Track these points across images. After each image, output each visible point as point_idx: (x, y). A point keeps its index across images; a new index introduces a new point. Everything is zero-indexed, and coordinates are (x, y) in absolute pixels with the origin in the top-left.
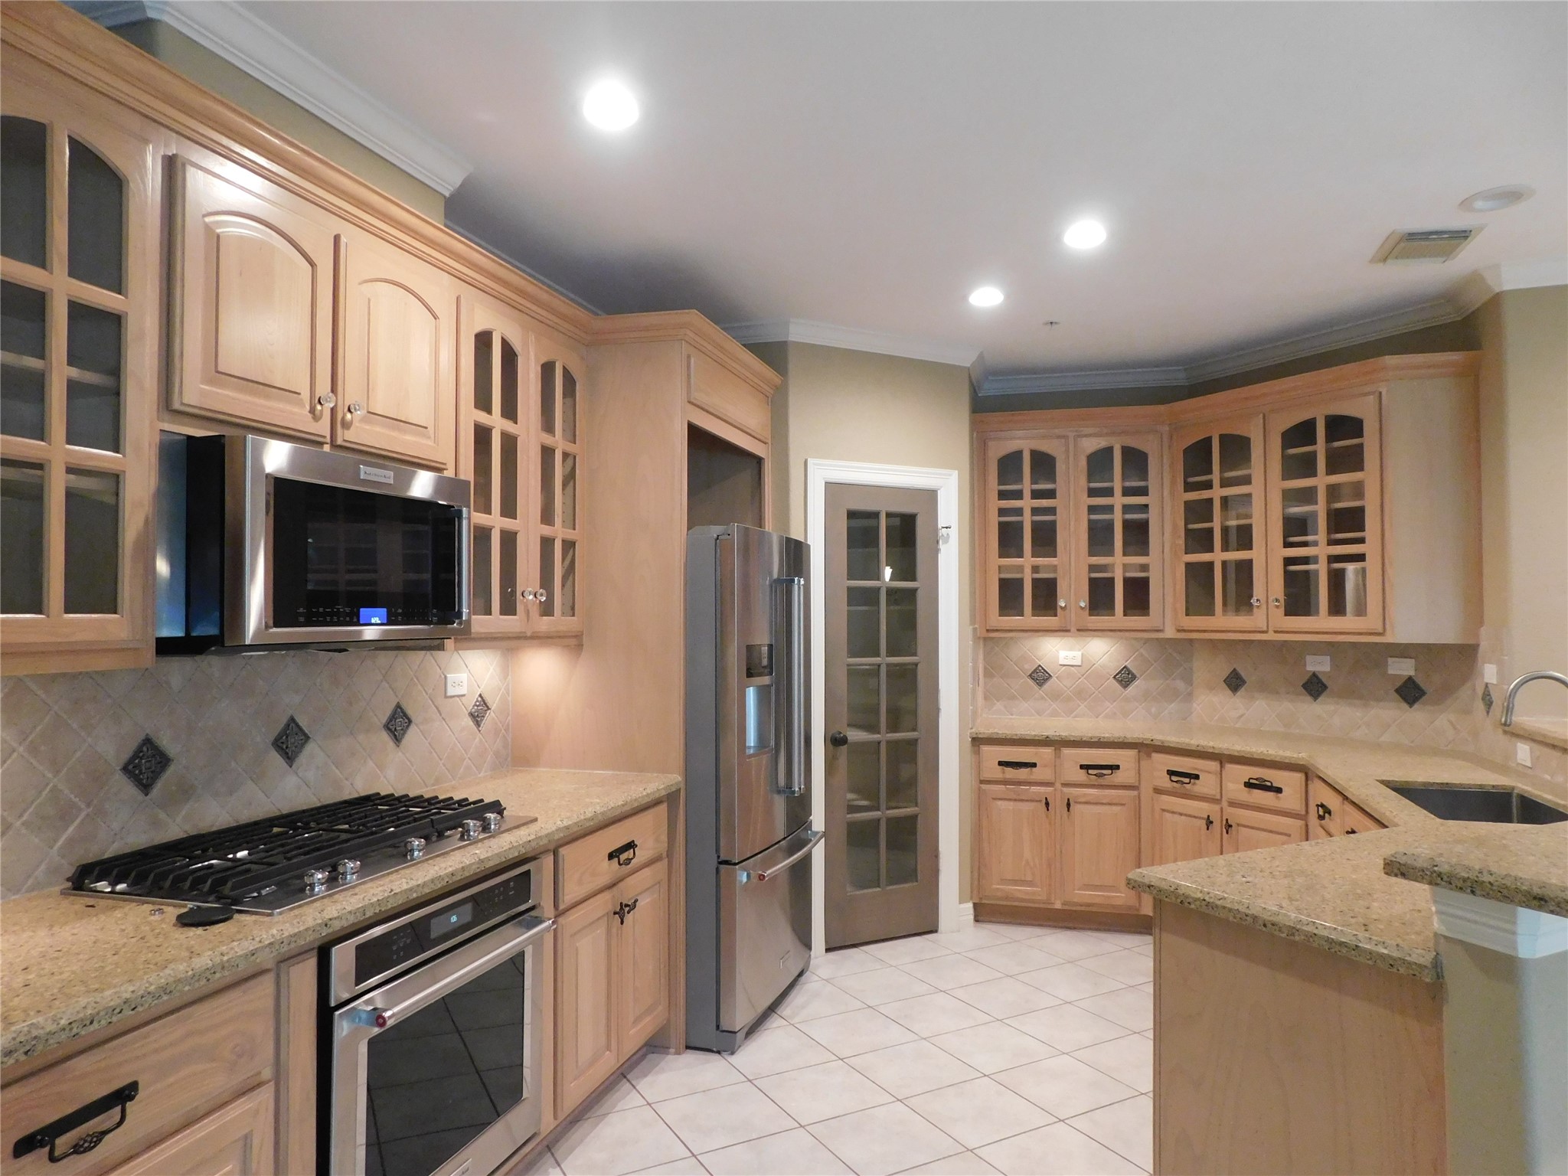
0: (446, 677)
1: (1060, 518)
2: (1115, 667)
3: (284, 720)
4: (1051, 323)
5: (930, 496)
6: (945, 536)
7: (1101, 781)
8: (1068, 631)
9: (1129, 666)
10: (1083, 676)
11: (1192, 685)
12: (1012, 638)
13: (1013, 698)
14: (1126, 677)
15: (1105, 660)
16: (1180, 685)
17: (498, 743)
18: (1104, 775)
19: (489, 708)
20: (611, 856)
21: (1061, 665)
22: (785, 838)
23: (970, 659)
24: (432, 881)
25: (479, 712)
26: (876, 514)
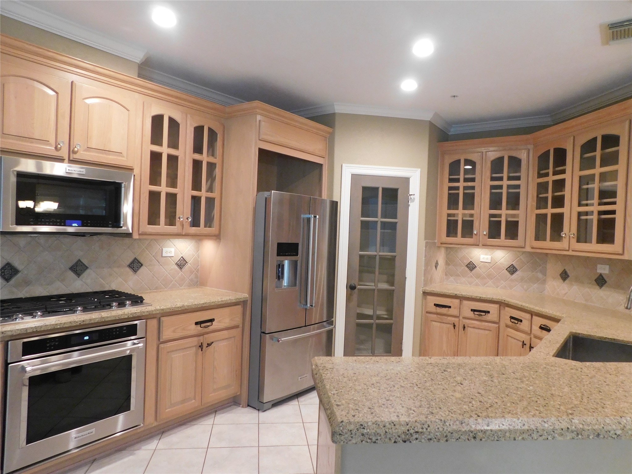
0: (162, 249)
1: (477, 192)
2: (507, 265)
3: (75, 261)
4: (454, 96)
5: (406, 181)
6: (413, 199)
7: (480, 318)
8: (478, 245)
9: (514, 264)
10: (491, 267)
11: (545, 276)
12: (459, 248)
13: (458, 275)
14: (512, 270)
15: (502, 260)
16: (540, 275)
17: (193, 276)
18: (482, 315)
19: (187, 262)
20: (197, 323)
21: (481, 262)
22: (305, 326)
23: (424, 256)
24: (70, 322)
25: (182, 264)
26: (377, 189)
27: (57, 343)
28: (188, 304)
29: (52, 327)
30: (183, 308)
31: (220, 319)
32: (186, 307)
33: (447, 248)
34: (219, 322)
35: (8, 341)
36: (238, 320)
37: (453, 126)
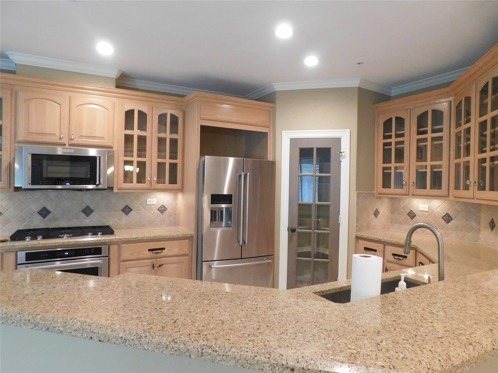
0: (147, 199)
1: (406, 146)
2: (443, 213)
3: (85, 206)
4: (360, 63)
5: (338, 140)
6: (344, 155)
7: (400, 262)
8: (408, 195)
9: (449, 213)
10: (429, 216)
11: (480, 225)
12: (401, 198)
13: (401, 223)
14: (448, 218)
15: (438, 209)
16: (474, 224)
17: (171, 218)
18: (400, 259)
19: (166, 209)
20: (149, 250)
21: (420, 211)
22: (241, 258)
23: (356, 205)
24: (55, 243)
25: (162, 209)
26: (312, 149)
27: (47, 255)
28: (141, 236)
29: (43, 245)
30: (137, 239)
31: (170, 248)
32: (139, 238)
33: (392, 198)
34: (169, 250)
35: (17, 252)
36: (186, 250)
37: (393, 88)
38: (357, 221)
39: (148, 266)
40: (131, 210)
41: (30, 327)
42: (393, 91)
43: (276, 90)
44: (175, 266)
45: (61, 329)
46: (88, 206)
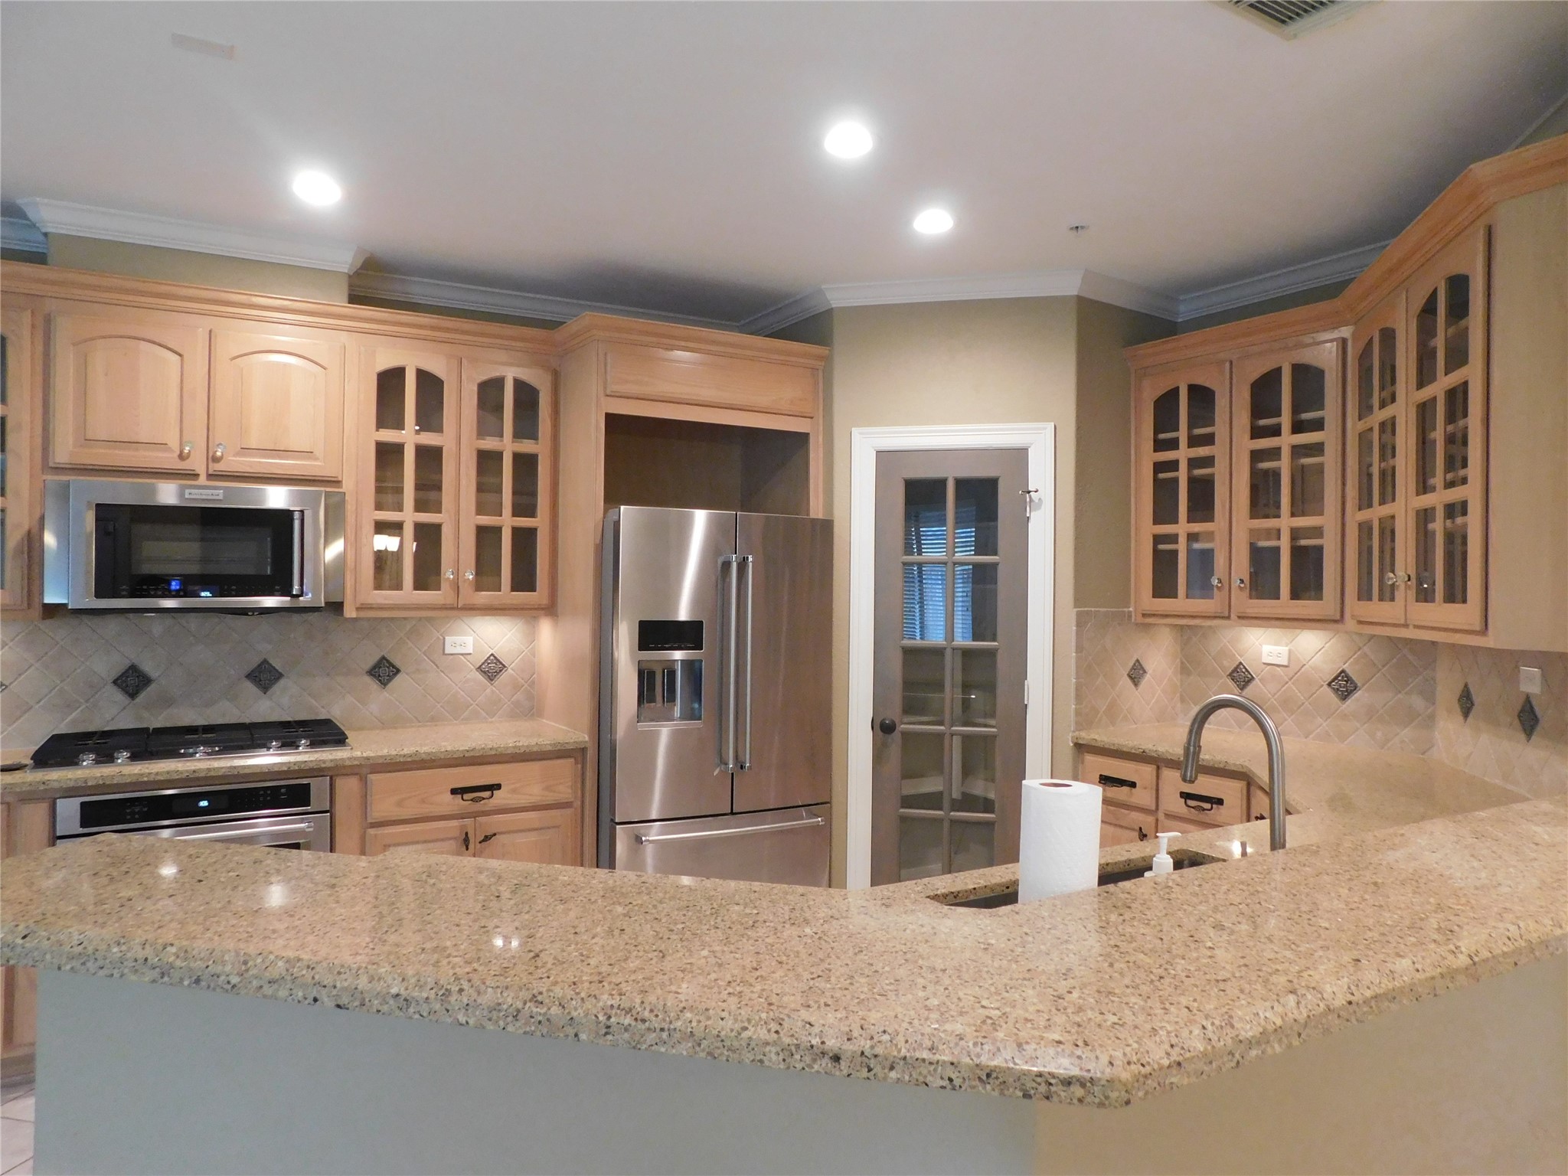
0: (444, 639)
1: (1219, 471)
2: (1330, 671)
3: (257, 662)
5: (1019, 455)
6: (1037, 501)
7: (1201, 817)
8: (1228, 618)
9: (1348, 671)
10: (1290, 679)
11: (1434, 704)
12: (1210, 627)
14: (1344, 686)
15: (1317, 660)
16: (1418, 702)
17: (519, 696)
18: (1204, 810)
19: (505, 666)
20: (454, 791)
21: (1264, 664)
22: (732, 813)
23: (1074, 649)
25: (492, 669)
26: (942, 483)
27: (146, 809)
28: (430, 751)
29: (134, 779)
30: (416, 759)
31: (518, 785)
32: (424, 756)
33: (1182, 628)
34: (514, 791)
35: (56, 799)
36: (565, 791)
37: (1181, 298)
38: (1079, 697)
39: (451, 839)
40: (398, 671)
41: (147, 979)
42: (1182, 308)
43: (834, 306)
44: (533, 837)
45: (235, 980)
46: (265, 661)
